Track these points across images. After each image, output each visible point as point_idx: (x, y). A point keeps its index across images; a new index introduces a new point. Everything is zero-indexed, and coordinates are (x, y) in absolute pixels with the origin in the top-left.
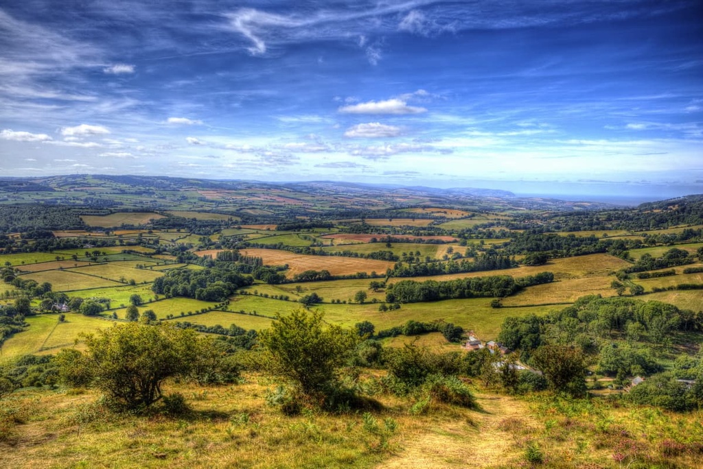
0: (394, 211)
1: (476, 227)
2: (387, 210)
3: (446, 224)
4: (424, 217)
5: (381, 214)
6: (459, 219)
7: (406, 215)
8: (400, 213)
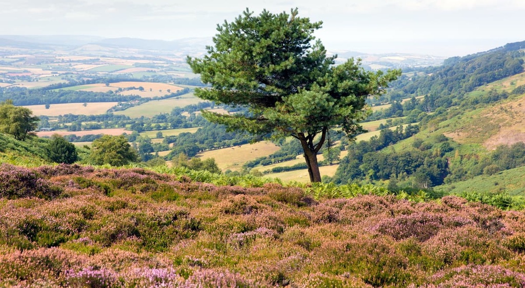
0: (57, 90)
1: (178, 111)
2: (45, 90)
3: (136, 108)
4: (103, 98)
5: (34, 96)
6: (162, 98)
7: (74, 98)
8: (67, 93)
